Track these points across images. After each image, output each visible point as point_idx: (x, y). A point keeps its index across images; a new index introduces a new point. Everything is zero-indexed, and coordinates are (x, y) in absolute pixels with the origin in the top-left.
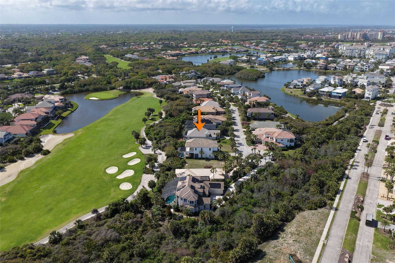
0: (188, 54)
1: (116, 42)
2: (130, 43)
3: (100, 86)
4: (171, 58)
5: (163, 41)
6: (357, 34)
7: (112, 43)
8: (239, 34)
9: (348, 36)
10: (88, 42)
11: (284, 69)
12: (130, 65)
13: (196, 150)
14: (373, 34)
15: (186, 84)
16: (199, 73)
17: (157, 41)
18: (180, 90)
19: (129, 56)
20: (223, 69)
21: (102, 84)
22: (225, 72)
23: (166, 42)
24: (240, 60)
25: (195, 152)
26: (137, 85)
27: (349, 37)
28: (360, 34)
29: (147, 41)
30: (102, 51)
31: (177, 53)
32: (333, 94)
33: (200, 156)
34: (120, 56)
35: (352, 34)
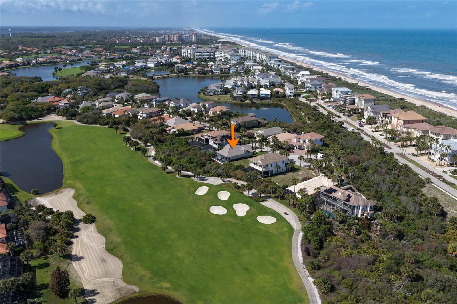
6: (173, 37)
9: (165, 39)
13: (271, 166)
14: (187, 36)
16: (90, 90)
25: (270, 169)
28: (177, 37)
32: (262, 96)
35: (168, 37)
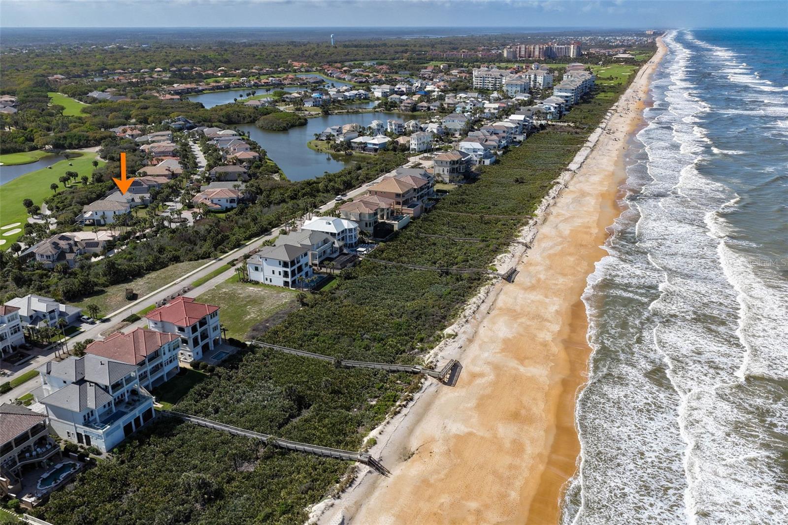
0: (209, 90)
1: (86, 68)
2: (114, 70)
3: (13, 145)
4: (168, 97)
5: (180, 66)
6: (534, 48)
7: (77, 70)
8: (340, 48)
9: (520, 52)
10: (27, 68)
11: (348, 112)
12: (84, 111)
13: (96, 214)
14: (561, 48)
15: (155, 139)
16: (191, 121)
17: (168, 65)
18: (142, 148)
19: (95, 94)
20: (240, 115)
21: (16, 142)
22: (244, 119)
23: (186, 68)
24: (287, 98)
25: (95, 217)
26: (75, 142)
27: (523, 53)
28: (540, 49)
29: (150, 65)
30: (47, 86)
31: (188, 89)
32: (369, 146)
33: (102, 222)
34: (79, 95)
